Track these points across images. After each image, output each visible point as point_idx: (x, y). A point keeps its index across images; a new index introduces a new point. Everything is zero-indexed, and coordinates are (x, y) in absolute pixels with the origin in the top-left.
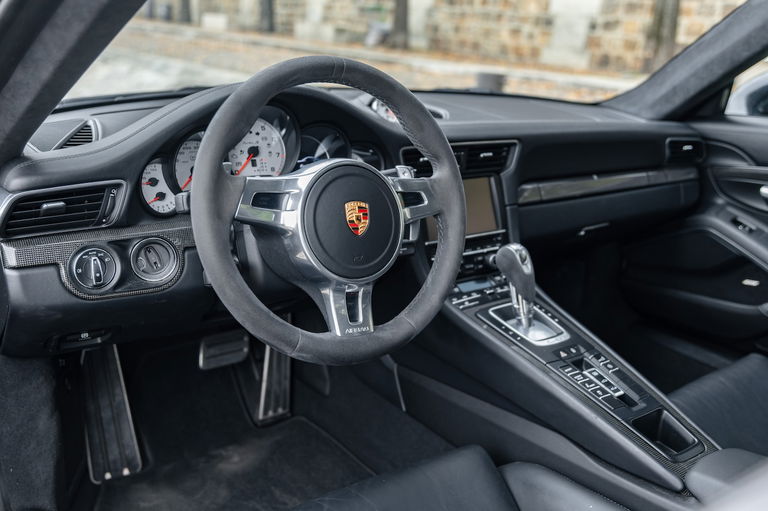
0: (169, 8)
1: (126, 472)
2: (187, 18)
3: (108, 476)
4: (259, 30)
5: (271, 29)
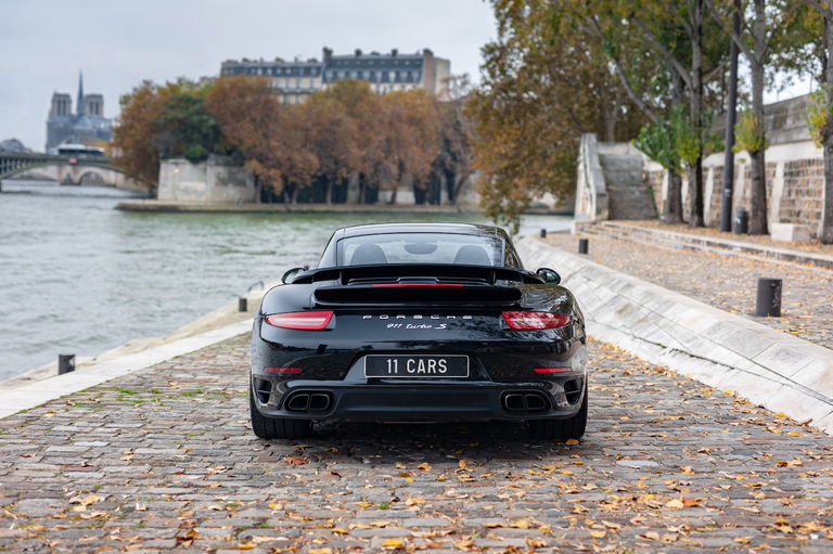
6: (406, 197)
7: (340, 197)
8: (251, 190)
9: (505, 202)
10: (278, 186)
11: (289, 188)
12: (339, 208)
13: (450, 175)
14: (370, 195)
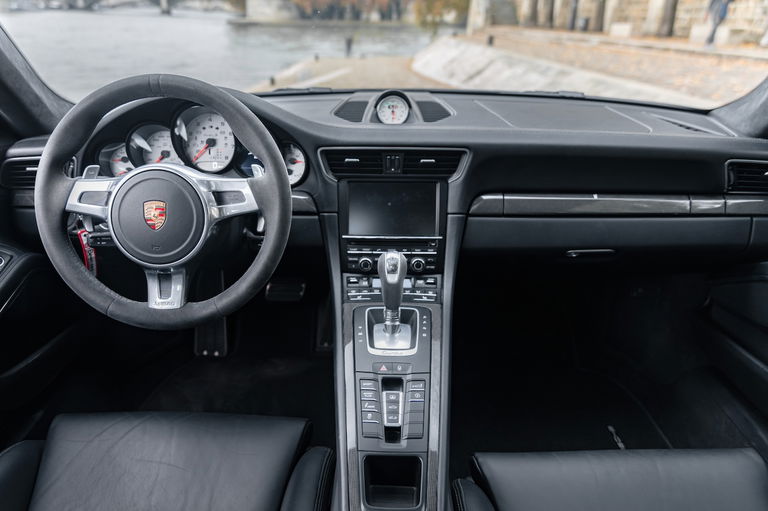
0: (587, 21)
1: (216, 354)
2: (600, 29)
3: (205, 353)
4: (658, 35)
5: (670, 34)
6: (375, 17)
7: (341, 16)
8: (295, 13)
9: (429, 18)
10: (309, 11)
11: (315, 12)
12: (341, 23)
13: (398, 5)
14: (357, 15)
